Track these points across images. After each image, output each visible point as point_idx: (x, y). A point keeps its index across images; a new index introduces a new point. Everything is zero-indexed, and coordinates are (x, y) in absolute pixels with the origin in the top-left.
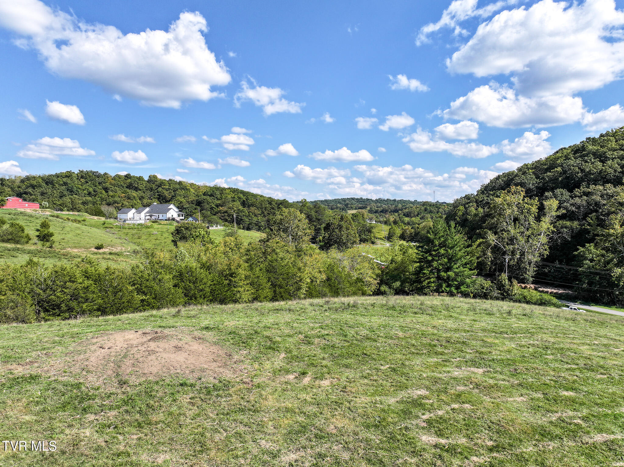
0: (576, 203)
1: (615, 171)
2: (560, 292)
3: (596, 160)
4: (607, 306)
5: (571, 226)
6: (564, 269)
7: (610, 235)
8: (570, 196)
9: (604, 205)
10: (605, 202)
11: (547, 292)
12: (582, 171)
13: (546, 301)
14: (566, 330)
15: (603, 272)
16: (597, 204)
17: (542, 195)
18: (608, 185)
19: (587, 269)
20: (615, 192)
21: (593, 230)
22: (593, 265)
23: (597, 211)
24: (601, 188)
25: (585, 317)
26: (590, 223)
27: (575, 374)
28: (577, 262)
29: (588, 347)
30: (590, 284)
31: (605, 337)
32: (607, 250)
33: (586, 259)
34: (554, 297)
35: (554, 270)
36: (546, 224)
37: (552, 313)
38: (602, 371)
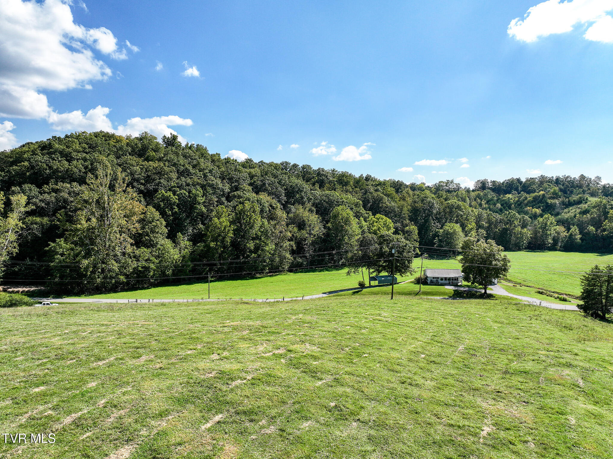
0: (45, 199)
1: (80, 171)
2: (32, 289)
3: (63, 159)
4: (78, 296)
5: (41, 222)
6: (36, 266)
7: (77, 230)
8: (39, 192)
9: (72, 202)
10: (72, 199)
11: (18, 292)
12: (50, 168)
13: (17, 301)
14: (37, 327)
15: (73, 265)
16: (65, 201)
17: (8, 189)
18: (75, 184)
19: (58, 263)
20: (81, 190)
21: (62, 226)
22: (64, 259)
23: (65, 208)
24: (68, 185)
25: (57, 310)
26: (60, 219)
27: (46, 367)
28: (48, 257)
29: (59, 338)
30: (61, 277)
31: (76, 324)
32: (76, 244)
33: (57, 253)
34: (25, 295)
35: (25, 267)
36: (13, 220)
37: (22, 313)
38: (72, 356)
